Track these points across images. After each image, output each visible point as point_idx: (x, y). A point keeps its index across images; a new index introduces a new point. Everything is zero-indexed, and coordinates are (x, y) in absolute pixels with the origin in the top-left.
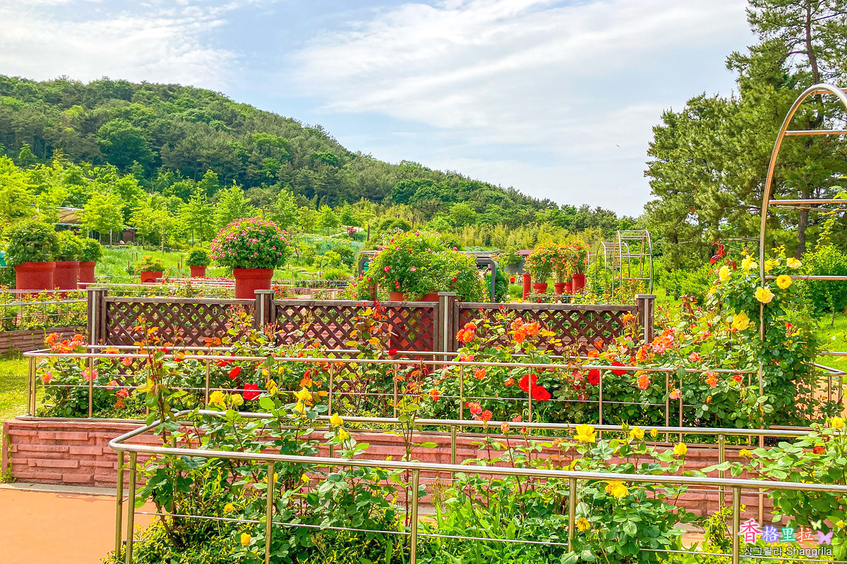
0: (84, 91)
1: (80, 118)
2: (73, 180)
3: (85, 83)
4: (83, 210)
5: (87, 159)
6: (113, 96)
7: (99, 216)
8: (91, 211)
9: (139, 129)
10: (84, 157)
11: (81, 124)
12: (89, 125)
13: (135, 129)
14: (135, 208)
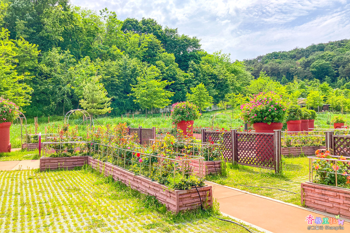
0: (304, 51)
1: (303, 62)
2: (302, 87)
3: (305, 48)
4: (307, 99)
5: (306, 78)
6: (316, 51)
7: (313, 101)
8: (310, 99)
9: (328, 62)
10: (305, 77)
11: (304, 64)
12: (307, 65)
13: (327, 62)
14: (328, 96)
